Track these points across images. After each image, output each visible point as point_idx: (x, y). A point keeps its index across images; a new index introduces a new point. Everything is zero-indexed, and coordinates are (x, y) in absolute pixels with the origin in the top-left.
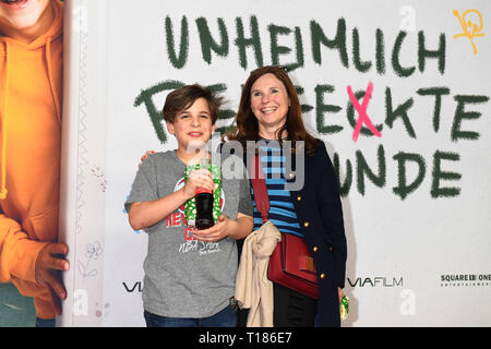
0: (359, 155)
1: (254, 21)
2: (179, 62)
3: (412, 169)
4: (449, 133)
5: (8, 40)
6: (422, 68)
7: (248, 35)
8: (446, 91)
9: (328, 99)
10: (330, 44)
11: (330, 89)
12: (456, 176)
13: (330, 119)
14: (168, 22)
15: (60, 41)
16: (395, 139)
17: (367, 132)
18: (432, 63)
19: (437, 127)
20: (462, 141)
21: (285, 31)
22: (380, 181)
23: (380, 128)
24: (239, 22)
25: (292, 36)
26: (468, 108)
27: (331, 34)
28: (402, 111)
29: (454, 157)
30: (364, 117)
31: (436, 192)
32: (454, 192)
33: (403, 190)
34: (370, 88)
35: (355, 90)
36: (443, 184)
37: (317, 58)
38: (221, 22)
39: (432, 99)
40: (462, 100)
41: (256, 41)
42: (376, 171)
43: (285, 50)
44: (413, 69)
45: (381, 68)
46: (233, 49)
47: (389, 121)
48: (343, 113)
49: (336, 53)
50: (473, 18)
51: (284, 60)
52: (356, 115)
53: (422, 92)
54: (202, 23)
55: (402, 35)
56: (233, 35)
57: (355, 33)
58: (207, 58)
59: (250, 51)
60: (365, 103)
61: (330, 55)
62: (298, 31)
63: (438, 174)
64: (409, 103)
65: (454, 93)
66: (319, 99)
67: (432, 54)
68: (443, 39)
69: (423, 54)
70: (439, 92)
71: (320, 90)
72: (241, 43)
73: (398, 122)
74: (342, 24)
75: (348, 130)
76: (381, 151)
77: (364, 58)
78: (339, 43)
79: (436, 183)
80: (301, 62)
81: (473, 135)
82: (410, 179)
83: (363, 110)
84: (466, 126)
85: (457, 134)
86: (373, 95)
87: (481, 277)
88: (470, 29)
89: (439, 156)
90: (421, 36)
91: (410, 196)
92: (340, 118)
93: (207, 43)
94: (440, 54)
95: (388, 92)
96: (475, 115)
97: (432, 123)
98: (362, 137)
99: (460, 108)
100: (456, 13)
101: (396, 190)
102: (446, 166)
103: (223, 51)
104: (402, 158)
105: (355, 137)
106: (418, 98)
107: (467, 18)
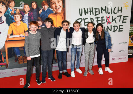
0: (108, 26)
1: (92, 8)
2: (81, 15)
3: (116, 28)
4: (122, 22)
5: (57, 15)
6: (118, 13)
7: (91, 10)
8: (122, 16)
9: (103, 19)
10: (104, 10)
11: (104, 17)
12: (123, 28)
13: (103, 22)
14: (79, 9)
15: (64, 14)
16: (113, 24)
17: (109, 23)
18: (120, 12)
19: (120, 21)
20: (124, 23)
21: (97, 9)
22: (111, 30)
23: (111, 22)
24: (90, 8)
25: (98, 9)
26: (125, 18)
27: (104, 9)
28: (115, 19)
29: (122, 26)
30: (109, 21)
31: (119, 31)
32: (122, 31)
33: (114, 31)
34: (110, 16)
35: (107, 17)
36: (120, 30)
37: (102, 13)
38: (87, 8)
39: (119, 17)
40: (124, 17)
41: (92, 11)
42: (110, 29)
43: (97, 12)
44: (117, 13)
45: (112, 13)
46: (89, 12)
47: (113, 21)
48: (106, 20)
49: (105, 11)
50: (127, 4)
51: (97, 13)
52: (108, 21)
53: (118, 16)
54: (84, 9)
55: (115, 8)
56: (89, 10)
57: (108, 8)
58: (85, 14)
59: (92, 13)
60: (109, 19)
61: (104, 12)
62: (99, 9)
63: (120, 28)
64: (116, 18)
65: (123, 16)
66: (102, 19)
67: (120, 10)
68: (122, 8)
69: (118, 10)
70: (120, 16)
71: (102, 17)
72: (90, 11)
73: (114, 21)
74: (106, 7)
75: (106, 23)
76: (111, 26)
77: (109, 12)
78: (105, 10)
79: (119, 30)
80: (99, 13)
81: (125, 22)
82: (115, 30)
83: (109, 20)
84: (124, 21)
85: (123, 22)
86: (110, 17)
87: (125, 43)
88: (126, 6)
89: (120, 26)
90: (118, 8)
91: (115, 32)
92: (105, 21)
93: (85, 12)
94: (121, 10)
95: (113, 17)
96: (126, 19)
97: (119, 21)
98: (108, 24)
99: (124, 18)
100: (124, 3)
101: (113, 31)
102: (121, 27)
103: (88, 13)
104: (114, 26)
105: (107, 24)
106: (117, 17)
107: (126, 4)
